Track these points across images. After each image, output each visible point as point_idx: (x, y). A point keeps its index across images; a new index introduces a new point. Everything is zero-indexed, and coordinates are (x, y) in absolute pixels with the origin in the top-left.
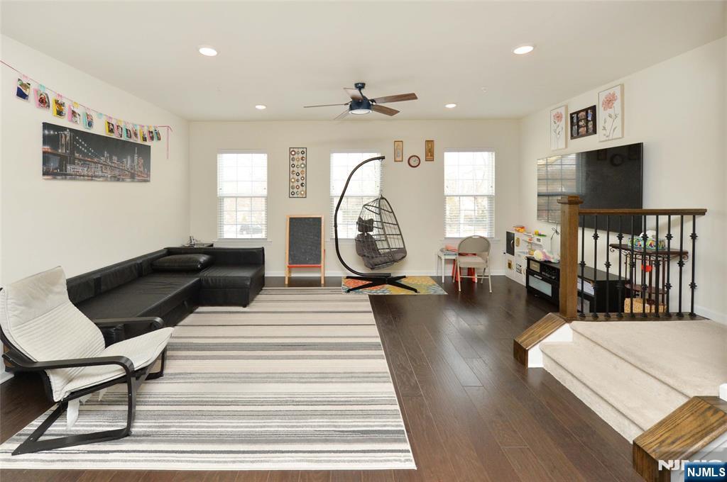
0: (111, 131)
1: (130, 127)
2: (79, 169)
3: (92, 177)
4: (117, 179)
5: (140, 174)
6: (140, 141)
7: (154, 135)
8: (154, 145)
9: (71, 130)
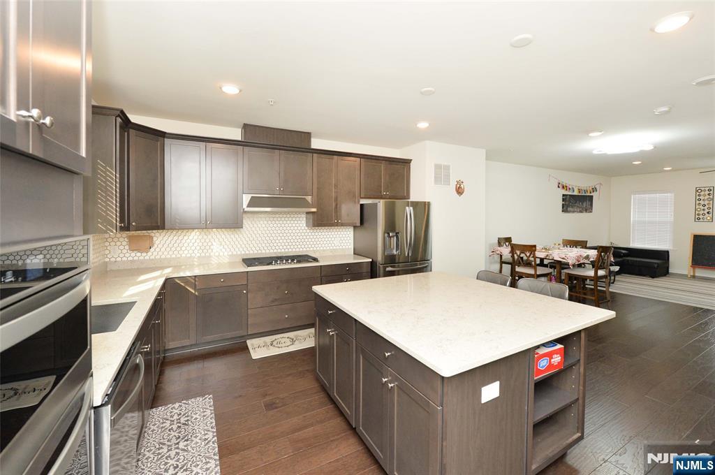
0: (579, 192)
1: (585, 189)
2: (572, 209)
3: (574, 212)
4: (581, 212)
5: (589, 209)
6: (588, 194)
7: (594, 190)
8: (595, 195)
9: (570, 195)
